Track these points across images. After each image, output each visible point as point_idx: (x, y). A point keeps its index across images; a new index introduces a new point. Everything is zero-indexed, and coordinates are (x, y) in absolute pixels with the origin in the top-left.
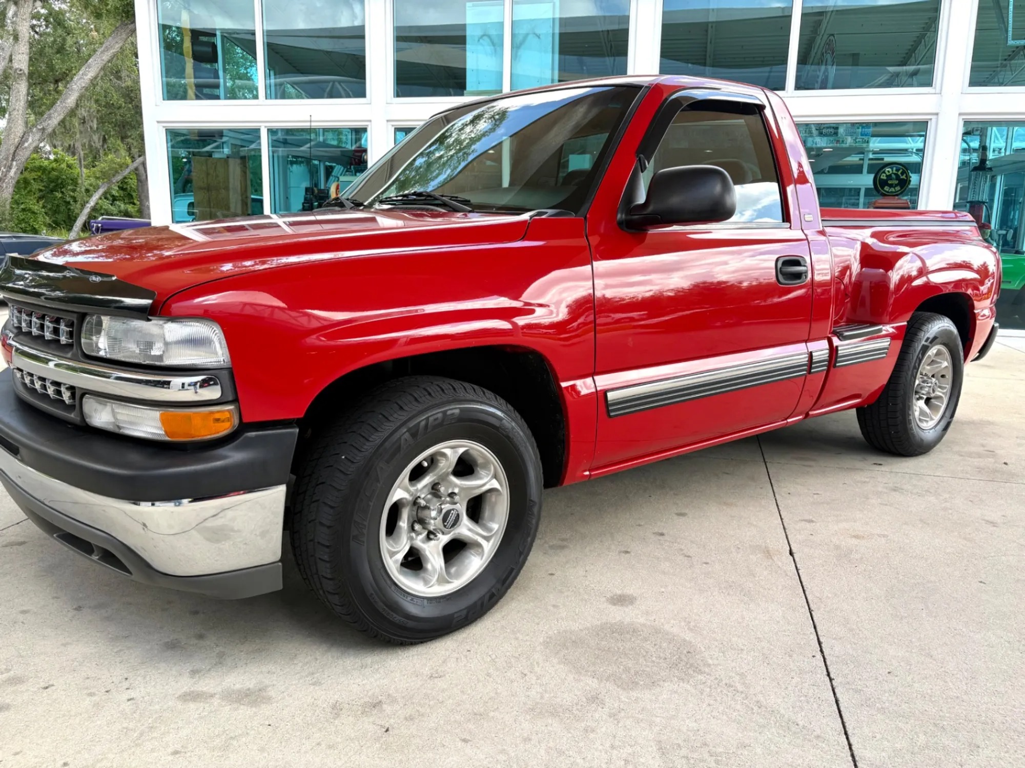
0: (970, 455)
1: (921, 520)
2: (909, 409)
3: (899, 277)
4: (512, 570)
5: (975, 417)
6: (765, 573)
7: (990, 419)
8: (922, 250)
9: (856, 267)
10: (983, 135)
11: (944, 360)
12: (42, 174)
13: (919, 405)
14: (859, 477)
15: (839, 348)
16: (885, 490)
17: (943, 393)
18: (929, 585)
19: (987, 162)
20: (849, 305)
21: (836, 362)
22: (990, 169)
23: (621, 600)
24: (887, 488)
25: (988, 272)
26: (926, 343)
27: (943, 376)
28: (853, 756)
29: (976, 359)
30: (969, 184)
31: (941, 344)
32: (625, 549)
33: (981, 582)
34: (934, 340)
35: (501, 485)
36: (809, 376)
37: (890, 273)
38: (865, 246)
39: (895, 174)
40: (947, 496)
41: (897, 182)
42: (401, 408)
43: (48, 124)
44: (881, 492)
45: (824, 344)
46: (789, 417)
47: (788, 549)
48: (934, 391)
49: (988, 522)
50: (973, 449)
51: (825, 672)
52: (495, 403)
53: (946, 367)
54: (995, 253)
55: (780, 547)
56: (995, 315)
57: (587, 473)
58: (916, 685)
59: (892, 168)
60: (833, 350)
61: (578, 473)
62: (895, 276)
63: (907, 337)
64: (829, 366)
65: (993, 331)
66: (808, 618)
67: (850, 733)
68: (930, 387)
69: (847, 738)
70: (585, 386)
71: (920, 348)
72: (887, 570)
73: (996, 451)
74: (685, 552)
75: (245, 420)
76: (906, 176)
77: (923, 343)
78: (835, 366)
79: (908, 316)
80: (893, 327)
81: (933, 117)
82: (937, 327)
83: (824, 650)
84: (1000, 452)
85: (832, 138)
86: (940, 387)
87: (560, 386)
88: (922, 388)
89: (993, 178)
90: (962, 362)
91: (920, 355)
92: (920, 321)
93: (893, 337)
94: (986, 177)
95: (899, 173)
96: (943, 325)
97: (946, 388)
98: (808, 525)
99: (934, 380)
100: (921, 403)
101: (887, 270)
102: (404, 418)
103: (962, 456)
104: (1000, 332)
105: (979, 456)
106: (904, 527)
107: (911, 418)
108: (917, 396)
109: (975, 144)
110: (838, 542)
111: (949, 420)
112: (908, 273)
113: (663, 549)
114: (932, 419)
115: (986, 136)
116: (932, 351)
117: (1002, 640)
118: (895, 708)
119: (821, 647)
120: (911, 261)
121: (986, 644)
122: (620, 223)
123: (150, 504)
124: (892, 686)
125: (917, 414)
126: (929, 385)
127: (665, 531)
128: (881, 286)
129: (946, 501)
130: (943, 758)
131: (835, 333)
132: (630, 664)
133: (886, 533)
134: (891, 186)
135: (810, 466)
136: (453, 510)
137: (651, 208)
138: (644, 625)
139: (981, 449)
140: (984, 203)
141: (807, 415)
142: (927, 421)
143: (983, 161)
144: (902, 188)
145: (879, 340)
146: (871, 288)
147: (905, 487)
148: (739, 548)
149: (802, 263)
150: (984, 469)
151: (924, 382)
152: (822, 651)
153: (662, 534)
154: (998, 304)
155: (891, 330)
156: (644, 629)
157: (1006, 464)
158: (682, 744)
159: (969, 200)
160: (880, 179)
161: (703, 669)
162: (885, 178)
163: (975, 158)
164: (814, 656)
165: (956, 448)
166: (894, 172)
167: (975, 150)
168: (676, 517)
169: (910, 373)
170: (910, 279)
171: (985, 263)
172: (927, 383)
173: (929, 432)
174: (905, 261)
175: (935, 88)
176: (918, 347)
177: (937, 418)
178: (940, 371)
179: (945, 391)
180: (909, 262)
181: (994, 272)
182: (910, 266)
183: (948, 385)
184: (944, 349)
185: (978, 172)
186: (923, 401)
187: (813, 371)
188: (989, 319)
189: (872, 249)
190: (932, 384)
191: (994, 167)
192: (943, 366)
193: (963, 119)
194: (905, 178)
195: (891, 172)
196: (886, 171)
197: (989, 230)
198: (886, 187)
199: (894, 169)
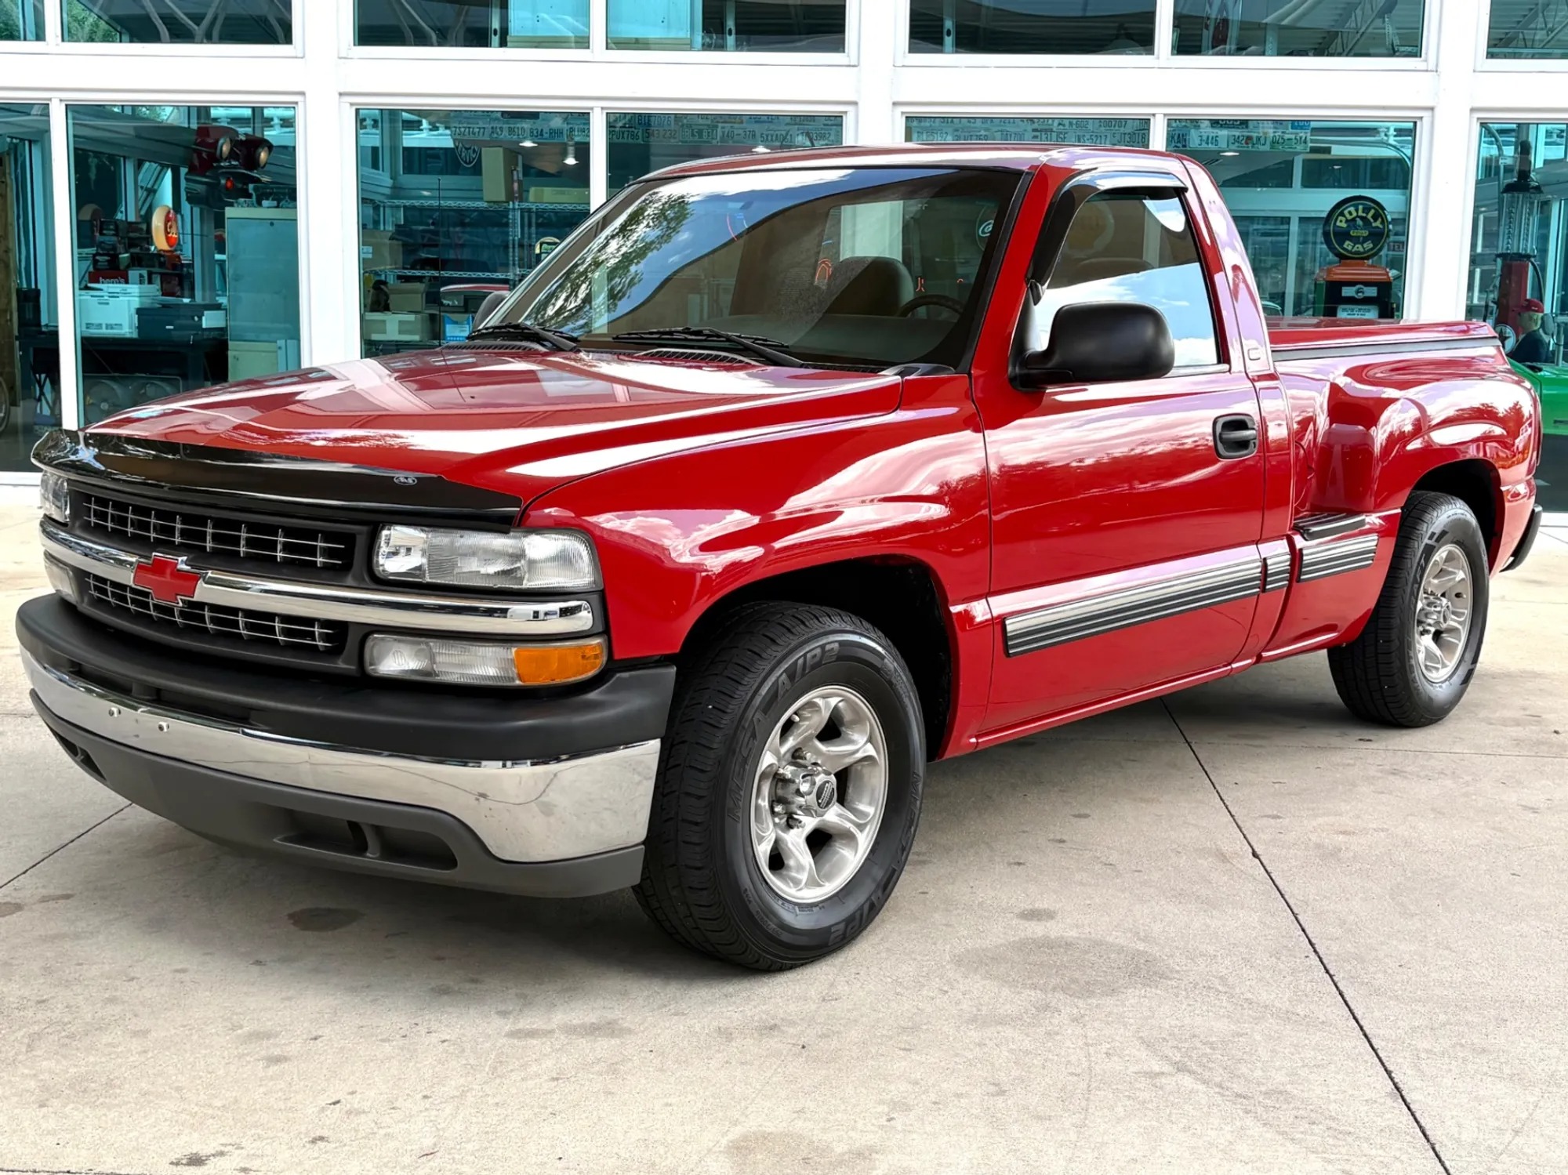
0: (1504, 722)
1: (1433, 810)
2: (1409, 648)
3: (1386, 435)
4: (894, 871)
5: (1513, 666)
6: (1226, 878)
7: (1537, 669)
8: (1417, 393)
9: (1323, 422)
11: (1459, 569)
13: (1424, 643)
14: (1337, 758)
15: (1305, 552)
16: (1380, 775)
17: (1459, 623)
18: (1446, 880)
19: (1532, 175)
20: (1313, 481)
21: (1300, 573)
22: (1538, 189)
23: (1033, 915)
24: (1381, 772)
25: (1523, 416)
26: (1430, 542)
27: (1458, 595)
28: (1365, 1035)
29: (1509, 567)
30: (1500, 216)
31: (1452, 542)
32: (1017, 860)
33: (1514, 874)
34: (1441, 537)
35: (878, 752)
36: (1261, 594)
37: (1373, 430)
38: (1335, 389)
39: (1362, 218)
40: (1469, 778)
41: (1365, 233)
42: (773, 641)
44: (1373, 777)
45: (1282, 546)
46: (1234, 661)
47: (1250, 850)
48: (1445, 619)
49: (1525, 808)
50: (1508, 714)
51: (1323, 970)
52: (872, 635)
53: (1463, 580)
54: (1529, 390)
55: (1238, 848)
56: (1535, 491)
57: (973, 740)
58: (1433, 975)
59: (1356, 206)
60: (1296, 555)
61: (964, 741)
62: (1380, 435)
63: (1403, 530)
64: (1290, 580)
65: (1533, 518)
66: (1292, 922)
67: (1359, 1017)
68: (1439, 612)
69: (1357, 1022)
70: (980, 610)
71: (1421, 549)
72: (1390, 867)
73: (1544, 716)
74: (1103, 859)
75: (617, 657)
76: (1383, 223)
77: (1426, 541)
78: (1299, 580)
79: (1402, 497)
80: (1379, 517)
81: (1426, 114)
82: (1446, 514)
83: (1318, 950)
84: (1550, 716)
85: (1236, 132)
86: (1454, 613)
87: (950, 611)
88: (1427, 615)
89: (1545, 206)
90: (1486, 571)
91: (1422, 561)
92: (1420, 506)
93: (1382, 533)
94: (1532, 203)
95: (1369, 216)
96: (1454, 511)
97: (1463, 614)
98: (1272, 821)
99: (1444, 601)
100: (1427, 639)
101: (1368, 428)
102: (779, 655)
103: (1491, 724)
104: (1547, 518)
105: (1517, 723)
106: (1410, 818)
107: (1413, 662)
108: (1421, 629)
110: (1318, 841)
111: (1471, 667)
112: (1399, 428)
113: (1072, 858)
114: (1444, 666)
116: (1440, 555)
117: (1538, 930)
118: (1411, 995)
119: (1313, 948)
120: (1401, 411)
121: (1517, 934)
122: (1012, 380)
123: (500, 763)
124: (1405, 977)
125: (1421, 656)
126: (1438, 609)
127: (1065, 837)
128: (1361, 451)
129: (1467, 784)
130: (1466, 1031)
131: (1297, 529)
132: (1077, 975)
133: (1386, 827)
134: (1356, 240)
135: (1261, 746)
136: (828, 782)
137: (1056, 359)
138: (1078, 938)
139: (1519, 714)
140: (1528, 257)
141: (1259, 658)
142: (1437, 669)
143: (1524, 169)
144: (1375, 243)
145: (1361, 539)
146: (1344, 454)
147: (1408, 769)
148: (1179, 852)
149: (1249, 425)
150: (1523, 741)
151: (1429, 605)
152: (1315, 951)
153: (1062, 841)
154: (1538, 472)
155: (1378, 522)
156: (1080, 942)
157: (1557, 732)
158: (1167, 1038)
159: (1500, 250)
160: (1336, 229)
161: (1171, 976)
162: (1344, 225)
164: (1307, 957)
165: (1483, 714)
166: (1360, 213)
168: (1074, 820)
169: (1408, 590)
170: (1403, 439)
171: (1516, 404)
172: (1435, 607)
173: (1440, 687)
174: (1394, 411)
175: (1426, 61)
176: (1419, 547)
177: (1452, 664)
178: (1453, 586)
179: (1462, 619)
180: (1400, 412)
181: (1531, 415)
182: (1402, 418)
183: (1466, 608)
184: (1457, 551)
185: (1516, 195)
186: (1430, 636)
187: (1268, 587)
188: (1525, 499)
189: (1346, 394)
190: (1442, 607)
191: (1544, 185)
192: (1458, 579)
193: (1478, 119)
194: (1381, 226)
195: (1355, 214)
196: (1346, 212)
197: (1541, 315)
198: (1347, 242)
199: (1361, 207)
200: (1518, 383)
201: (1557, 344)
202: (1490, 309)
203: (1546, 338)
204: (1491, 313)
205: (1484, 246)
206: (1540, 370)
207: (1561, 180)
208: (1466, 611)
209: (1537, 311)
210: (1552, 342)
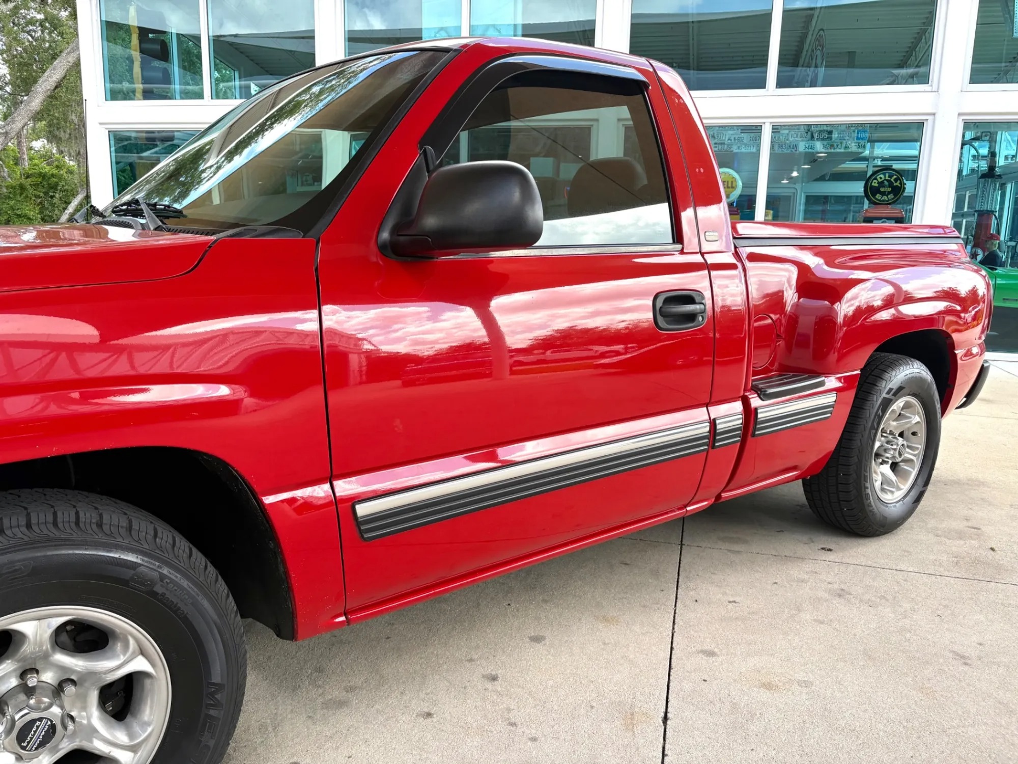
0: (949, 534)
1: (865, 653)
2: (866, 478)
3: (851, 309)
9: (791, 297)
10: (992, 141)
11: (915, 415)
12: (43, 180)
13: (881, 472)
14: (796, 571)
15: (760, 410)
16: (826, 596)
17: (914, 454)
19: (997, 169)
20: (782, 345)
21: (755, 429)
22: (1000, 176)
24: (829, 592)
25: (978, 296)
26: (887, 396)
27: (914, 434)
29: (963, 405)
30: (977, 192)
31: (909, 395)
34: (899, 392)
36: (711, 451)
37: (837, 306)
38: (803, 268)
39: (888, 181)
40: (908, 607)
41: (890, 189)
43: (12, 128)
45: (735, 407)
46: (688, 504)
47: (664, 711)
48: (900, 455)
49: (958, 656)
50: (954, 525)
53: (918, 422)
54: (984, 277)
56: (985, 352)
57: (342, 619)
59: (884, 174)
60: (749, 413)
62: (844, 308)
63: (862, 388)
64: (744, 437)
65: (983, 367)
68: (895, 450)
71: (879, 402)
73: (984, 529)
76: (900, 183)
77: (884, 395)
78: (753, 435)
79: (863, 360)
80: (839, 379)
81: (930, 118)
82: (903, 374)
84: (987, 529)
85: (825, 143)
86: (908, 447)
87: (260, 503)
88: (886, 450)
89: (1003, 187)
90: (939, 415)
91: (880, 411)
92: (882, 367)
93: (840, 391)
94: (995, 184)
95: (892, 180)
96: (914, 370)
97: (917, 448)
98: (704, 661)
99: (901, 439)
100: (886, 469)
101: (833, 303)
103: (937, 536)
105: (960, 535)
108: (879, 461)
109: (984, 151)
110: (737, 698)
111: (922, 489)
112: (867, 303)
113: (484, 708)
114: (899, 489)
115: (996, 142)
116: (898, 405)
120: (873, 289)
122: (383, 246)
125: (877, 485)
126: (894, 447)
127: (500, 672)
128: (826, 322)
129: (905, 615)
131: (754, 390)
133: (811, 678)
134: (883, 194)
136: (40, 719)
139: (961, 525)
140: (993, 212)
141: (718, 498)
142: (892, 492)
143: (992, 168)
144: (895, 196)
145: (820, 397)
147: (854, 590)
148: (592, 707)
149: (697, 299)
150: (963, 559)
151: (887, 443)
153: (494, 679)
155: (836, 383)
157: (992, 549)
159: (977, 209)
160: (872, 187)
162: (876, 185)
163: (984, 165)
165: (932, 523)
166: (887, 178)
167: (983, 157)
168: (527, 644)
169: (866, 436)
170: (872, 310)
171: (974, 288)
172: (892, 445)
173: (895, 506)
174: (863, 289)
175: (931, 86)
176: (877, 400)
177: (906, 487)
178: (911, 427)
179: (916, 452)
180: (869, 290)
181: (984, 295)
182: (872, 295)
183: (920, 444)
184: (914, 402)
185: (987, 179)
186: (888, 466)
187: (717, 444)
188: (977, 357)
189: (813, 274)
190: (898, 445)
191: (1004, 175)
192: (914, 422)
193: (963, 120)
194: (900, 185)
195: (883, 179)
196: (878, 178)
197: (998, 242)
198: (878, 195)
199: (887, 175)
200: (977, 271)
201: (1007, 257)
202: (969, 240)
203: (1001, 254)
204: (970, 242)
205: (968, 208)
206: (996, 269)
207: (1013, 171)
208: (920, 446)
209: (997, 240)
210: (1004, 257)
